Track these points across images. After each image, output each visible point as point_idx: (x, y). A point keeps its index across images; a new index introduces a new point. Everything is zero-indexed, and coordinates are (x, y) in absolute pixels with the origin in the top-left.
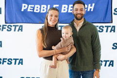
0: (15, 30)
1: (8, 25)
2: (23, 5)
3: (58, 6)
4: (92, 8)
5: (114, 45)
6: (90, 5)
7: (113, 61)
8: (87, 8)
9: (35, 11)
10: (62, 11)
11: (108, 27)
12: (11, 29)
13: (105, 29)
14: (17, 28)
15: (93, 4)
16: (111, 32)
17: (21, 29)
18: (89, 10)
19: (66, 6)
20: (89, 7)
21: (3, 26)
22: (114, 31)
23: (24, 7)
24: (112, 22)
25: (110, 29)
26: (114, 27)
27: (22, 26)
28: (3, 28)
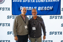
1: (13, 16)
2: (21, 7)
3: (36, 7)
4: (52, 8)
5: (62, 25)
6: (50, 7)
7: (61, 32)
8: (49, 8)
10: (39, 10)
11: (59, 16)
13: (58, 17)
15: (52, 7)
16: (60, 19)
19: (40, 7)
20: (50, 8)
21: (11, 16)
22: (62, 19)
24: (60, 14)
25: (60, 17)
26: (62, 16)
28: (10, 17)
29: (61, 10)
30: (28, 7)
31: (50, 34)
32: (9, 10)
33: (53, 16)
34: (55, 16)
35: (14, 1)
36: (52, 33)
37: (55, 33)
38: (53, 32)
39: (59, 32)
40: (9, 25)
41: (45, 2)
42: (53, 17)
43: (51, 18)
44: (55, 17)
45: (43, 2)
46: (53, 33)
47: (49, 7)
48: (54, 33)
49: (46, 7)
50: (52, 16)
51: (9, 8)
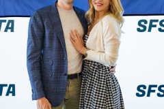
31: (138, 95)
33: (152, 21)
36: (146, 91)
37: (160, 89)
38: (150, 86)
43: (142, 28)
44: (158, 24)
46: (150, 91)
48: (156, 89)
50: (148, 18)
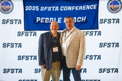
0: (31, 35)
1: (26, 31)
2: (38, 18)
4: (85, 19)
5: (100, 44)
6: (83, 17)
7: (100, 56)
9: (46, 22)
10: (64, 22)
11: (96, 32)
12: (28, 35)
13: (94, 33)
14: (32, 34)
15: (85, 17)
16: (98, 35)
17: (35, 34)
18: (82, 21)
20: (83, 19)
21: (22, 32)
22: (100, 35)
23: (38, 19)
24: (98, 29)
26: (100, 32)
27: (36, 32)
28: (22, 34)
29: (99, 21)
30: (48, 19)
32: (21, 23)
34: (90, 31)
35: (27, 9)
37: (90, 57)
39: (95, 56)
40: (20, 45)
41: (74, 10)
42: (87, 34)
45: (70, 10)
47: (80, 18)
49: (75, 18)
51: (20, 20)
